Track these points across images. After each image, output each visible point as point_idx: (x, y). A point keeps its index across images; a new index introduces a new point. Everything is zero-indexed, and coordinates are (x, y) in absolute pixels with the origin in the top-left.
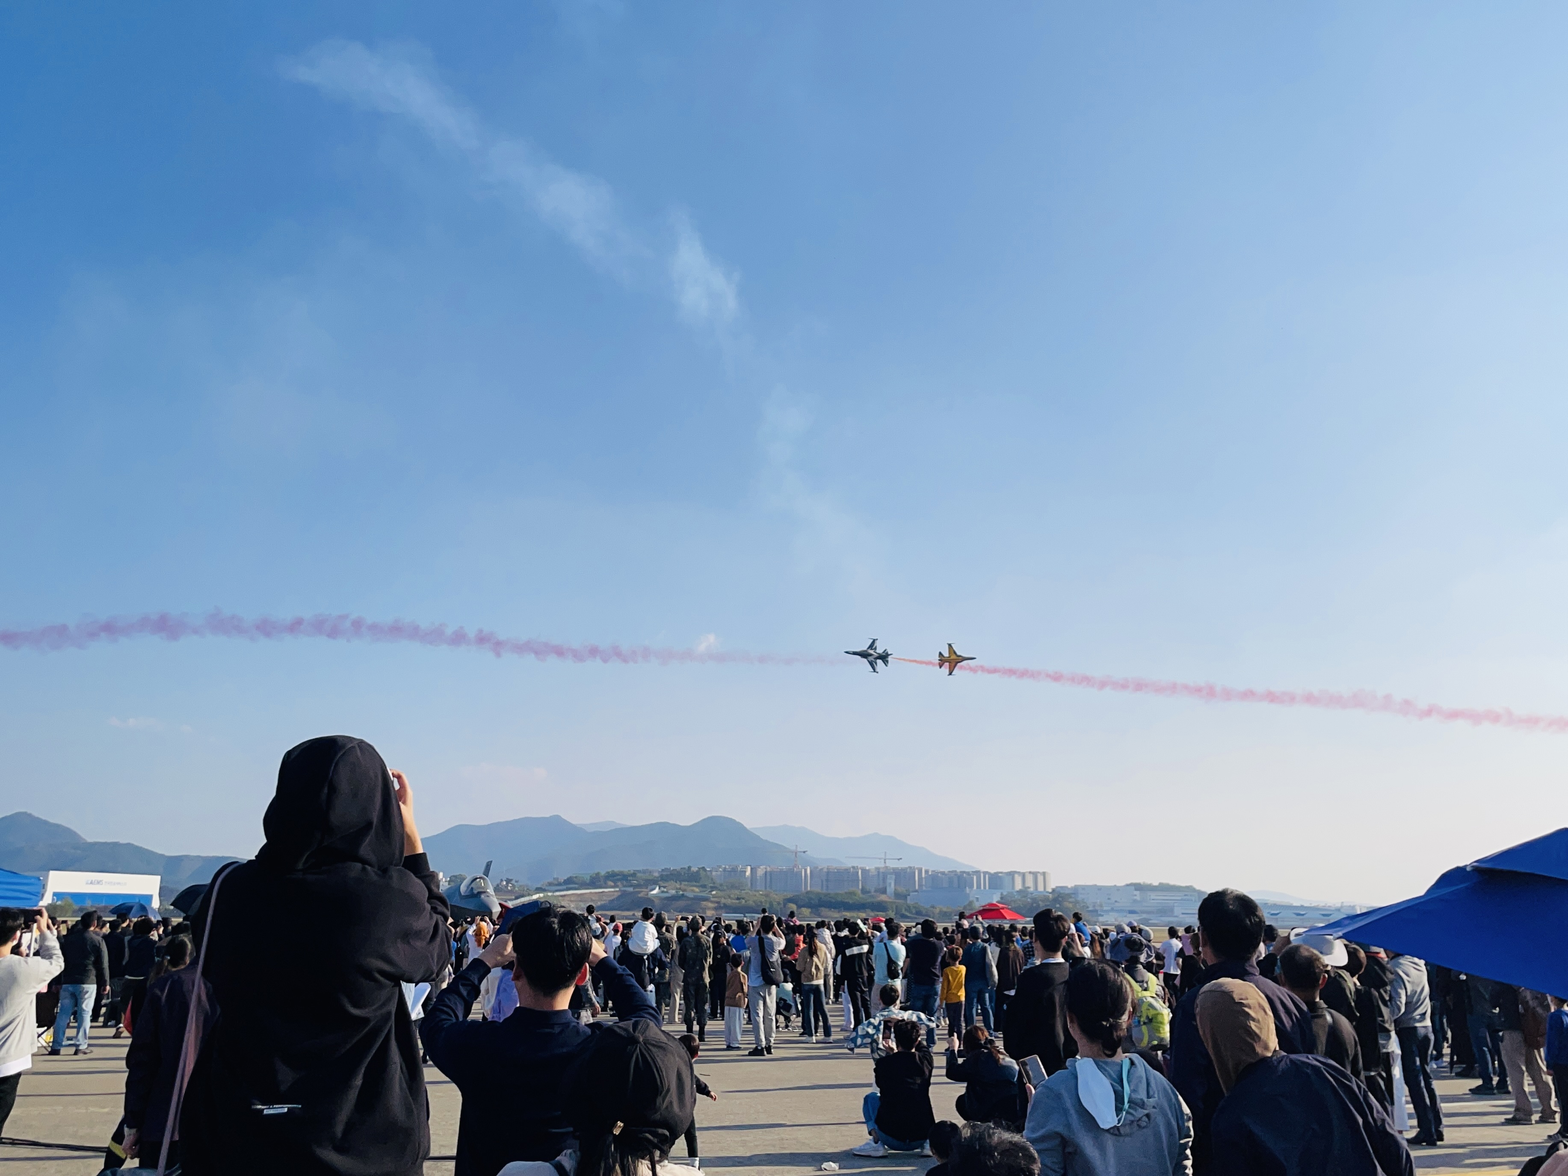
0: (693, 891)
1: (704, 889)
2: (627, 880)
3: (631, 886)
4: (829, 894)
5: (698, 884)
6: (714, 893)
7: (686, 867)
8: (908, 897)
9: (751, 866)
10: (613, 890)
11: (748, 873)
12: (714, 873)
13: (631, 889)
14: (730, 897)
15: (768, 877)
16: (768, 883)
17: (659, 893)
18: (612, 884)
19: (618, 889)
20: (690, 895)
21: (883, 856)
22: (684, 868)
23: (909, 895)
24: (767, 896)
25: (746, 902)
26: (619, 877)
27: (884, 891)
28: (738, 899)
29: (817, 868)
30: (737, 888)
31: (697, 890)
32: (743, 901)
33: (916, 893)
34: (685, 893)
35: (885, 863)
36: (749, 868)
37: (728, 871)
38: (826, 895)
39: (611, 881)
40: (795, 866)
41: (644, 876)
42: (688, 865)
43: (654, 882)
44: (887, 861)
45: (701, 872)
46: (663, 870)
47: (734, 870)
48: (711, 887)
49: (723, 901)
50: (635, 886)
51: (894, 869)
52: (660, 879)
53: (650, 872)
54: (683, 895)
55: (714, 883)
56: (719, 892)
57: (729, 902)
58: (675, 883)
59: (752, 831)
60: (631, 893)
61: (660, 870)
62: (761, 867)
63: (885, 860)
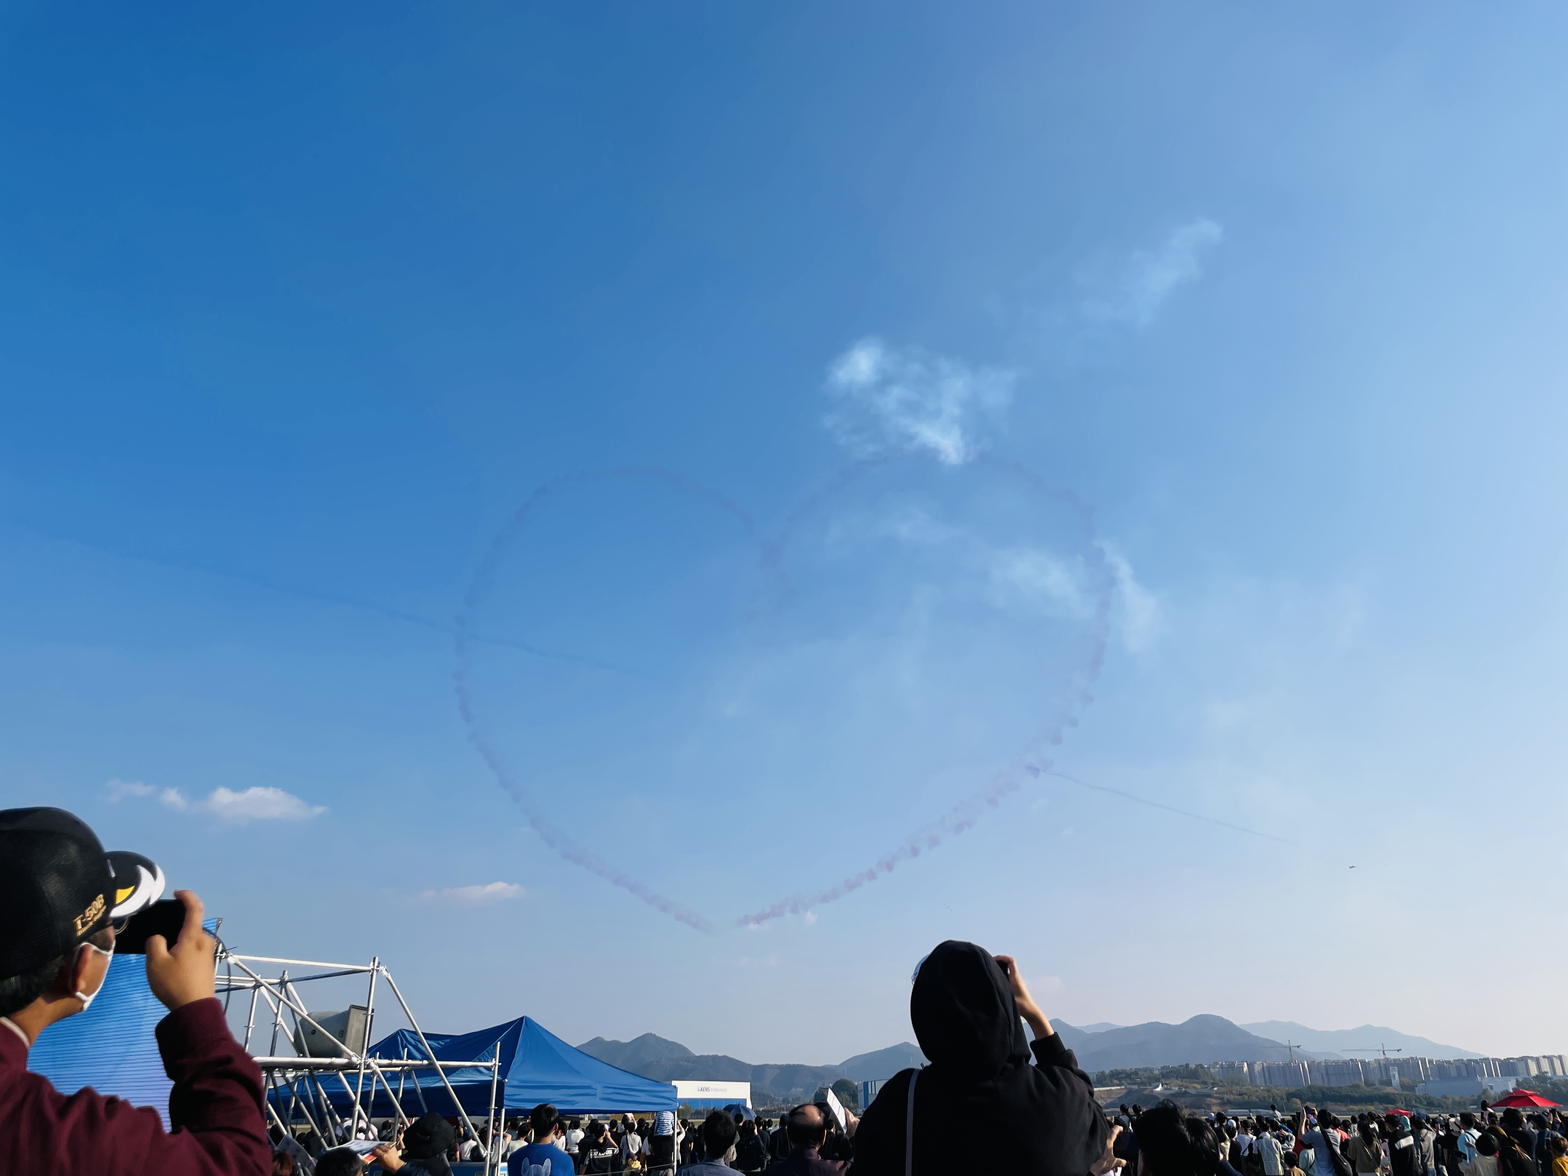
0: (1195, 1088)
1: (1206, 1086)
2: (1131, 1079)
3: (1135, 1084)
4: (1333, 1088)
5: (1198, 1081)
6: (1216, 1089)
7: (1184, 1064)
8: (1416, 1088)
9: (1246, 1062)
10: (1119, 1088)
11: (1246, 1069)
12: (1212, 1070)
13: (1135, 1087)
14: (1232, 1094)
15: (1266, 1072)
16: (1267, 1078)
17: (1162, 1090)
18: (1116, 1082)
19: (1123, 1087)
20: (1193, 1091)
21: (1382, 1048)
22: (1183, 1066)
23: (1417, 1086)
24: (1268, 1091)
25: (1249, 1097)
26: (1122, 1076)
27: (1389, 1083)
28: (1240, 1095)
29: (1314, 1062)
30: (1237, 1084)
31: (1199, 1086)
32: (1246, 1097)
33: (1424, 1084)
34: (1188, 1090)
35: (1384, 1054)
36: (1245, 1064)
37: (1225, 1067)
38: (1329, 1089)
39: (1116, 1079)
40: (1291, 1061)
41: (1147, 1074)
42: (1186, 1063)
43: (1157, 1080)
44: (1385, 1052)
45: (1199, 1068)
46: (1162, 1067)
47: (1231, 1066)
48: (1212, 1084)
49: (1226, 1096)
50: (1139, 1084)
51: (1395, 1060)
52: (1161, 1076)
53: (1151, 1070)
54: (1186, 1091)
55: (1214, 1079)
56: (1219, 1088)
57: (1232, 1097)
58: (1176, 1080)
59: (1240, 1027)
60: (1136, 1091)
61: (1159, 1068)
62: (1258, 1063)
63: (1383, 1052)
